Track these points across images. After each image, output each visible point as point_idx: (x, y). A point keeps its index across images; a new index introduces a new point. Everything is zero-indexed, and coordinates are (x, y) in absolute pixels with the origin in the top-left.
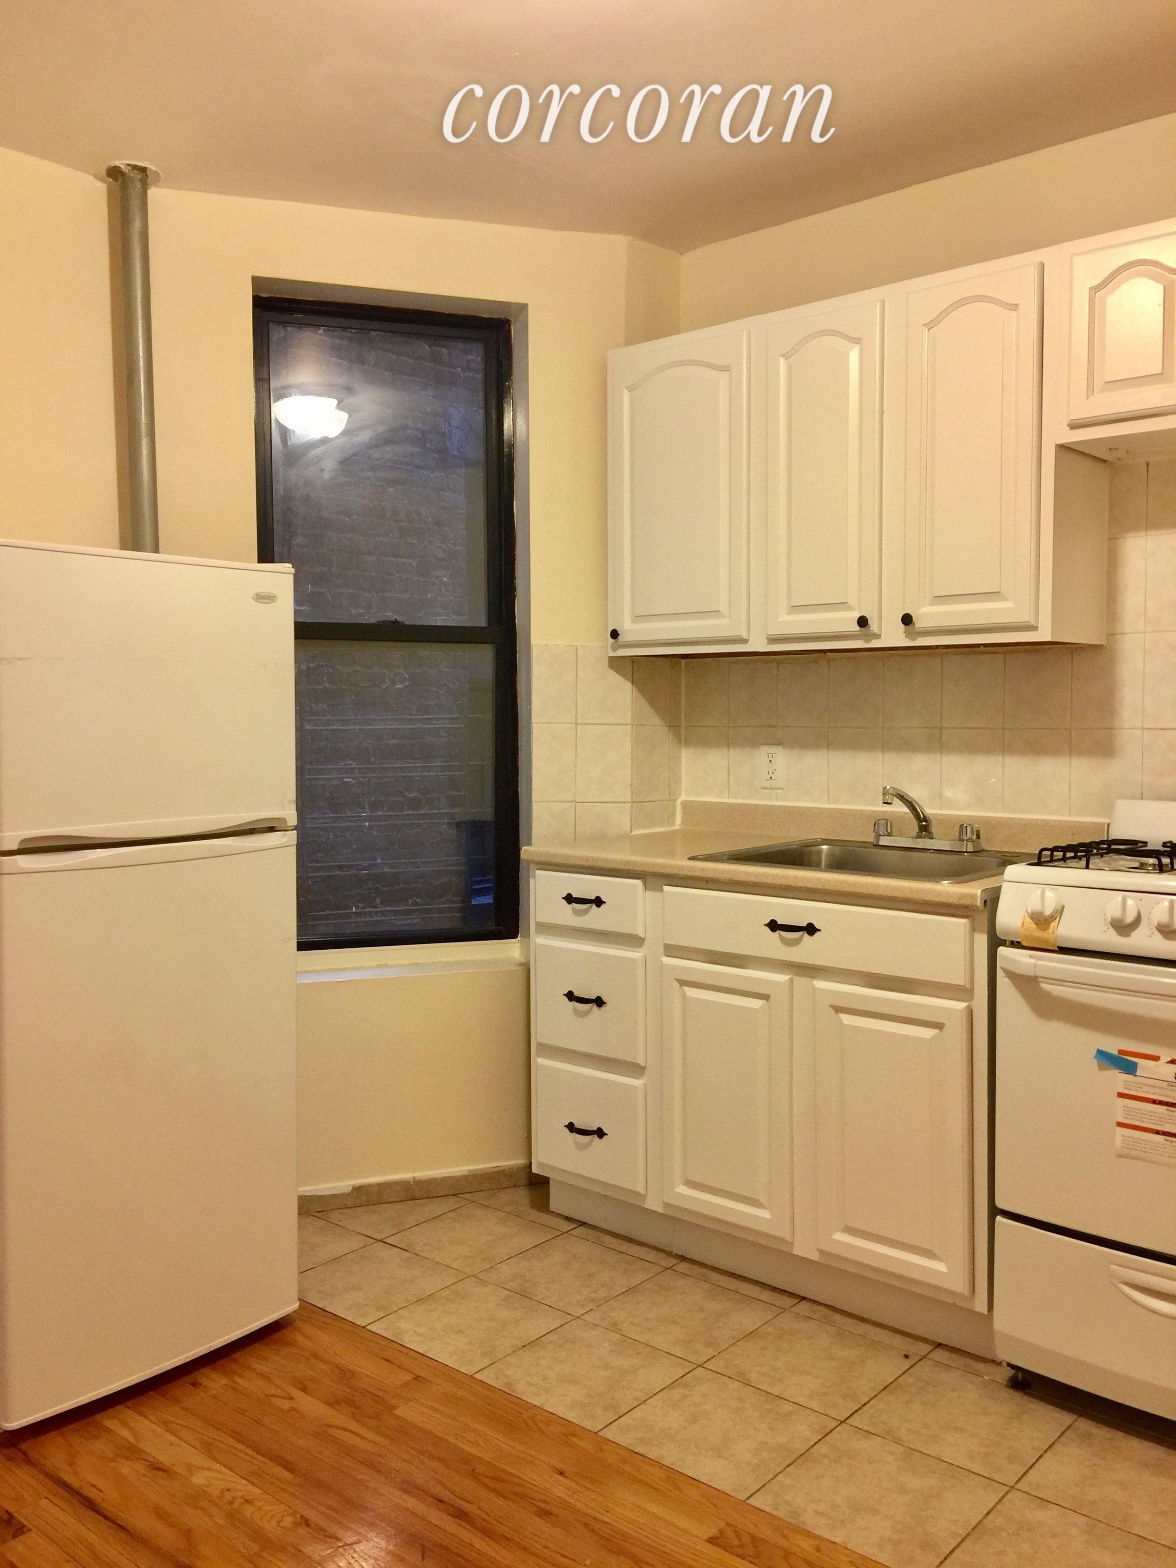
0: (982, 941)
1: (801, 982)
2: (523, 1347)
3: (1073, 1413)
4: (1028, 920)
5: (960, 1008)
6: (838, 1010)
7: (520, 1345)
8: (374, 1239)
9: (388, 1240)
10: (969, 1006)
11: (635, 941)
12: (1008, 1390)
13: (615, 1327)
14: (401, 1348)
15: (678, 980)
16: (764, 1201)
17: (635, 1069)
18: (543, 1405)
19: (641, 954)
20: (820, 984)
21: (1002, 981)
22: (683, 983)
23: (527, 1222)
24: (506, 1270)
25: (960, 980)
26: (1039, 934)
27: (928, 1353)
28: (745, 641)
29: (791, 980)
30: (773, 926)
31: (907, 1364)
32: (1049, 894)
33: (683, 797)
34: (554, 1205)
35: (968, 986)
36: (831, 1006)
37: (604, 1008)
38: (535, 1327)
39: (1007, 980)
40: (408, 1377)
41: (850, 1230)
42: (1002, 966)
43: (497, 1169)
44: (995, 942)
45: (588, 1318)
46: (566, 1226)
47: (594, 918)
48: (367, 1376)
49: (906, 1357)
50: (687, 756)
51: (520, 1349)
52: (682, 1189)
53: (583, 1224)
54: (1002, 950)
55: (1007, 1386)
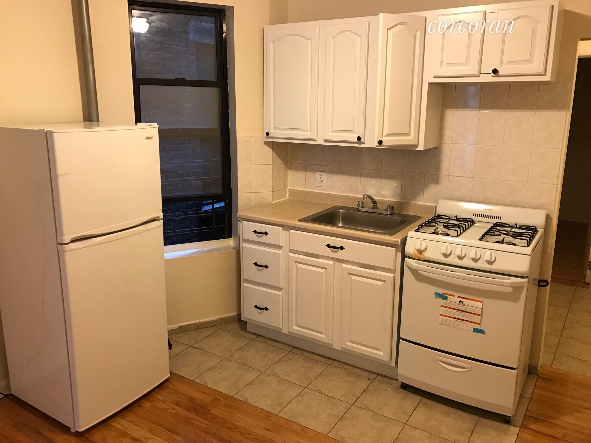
0: (399, 255)
1: (337, 264)
2: (248, 384)
3: (420, 396)
4: (416, 251)
5: (392, 276)
6: (350, 274)
7: (246, 384)
8: (189, 345)
9: (194, 346)
10: (394, 275)
11: (279, 247)
12: (400, 389)
13: (276, 375)
14: (208, 388)
15: (295, 261)
16: (323, 331)
17: (279, 289)
18: (258, 406)
19: (282, 252)
20: (344, 265)
21: (406, 269)
22: (296, 262)
23: (240, 336)
24: (237, 355)
25: (392, 267)
26: (419, 255)
27: (375, 378)
28: (316, 141)
29: (334, 263)
30: (328, 246)
31: (370, 382)
32: (423, 243)
33: (289, 188)
34: (248, 329)
35: (394, 269)
36: (348, 273)
37: (268, 269)
38: (250, 377)
39: (407, 269)
40: (212, 398)
41: (351, 342)
42: (407, 264)
43: (227, 317)
44: (404, 256)
45: (267, 372)
46: (254, 337)
47: (264, 238)
48: (198, 399)
49: (369, 379)
50: (290, 173)
51: (247, 386)
52: (295, 327)
53: (259, 336)
54: (406, 259)
55: (400, 388)
